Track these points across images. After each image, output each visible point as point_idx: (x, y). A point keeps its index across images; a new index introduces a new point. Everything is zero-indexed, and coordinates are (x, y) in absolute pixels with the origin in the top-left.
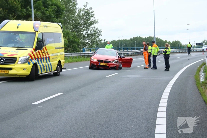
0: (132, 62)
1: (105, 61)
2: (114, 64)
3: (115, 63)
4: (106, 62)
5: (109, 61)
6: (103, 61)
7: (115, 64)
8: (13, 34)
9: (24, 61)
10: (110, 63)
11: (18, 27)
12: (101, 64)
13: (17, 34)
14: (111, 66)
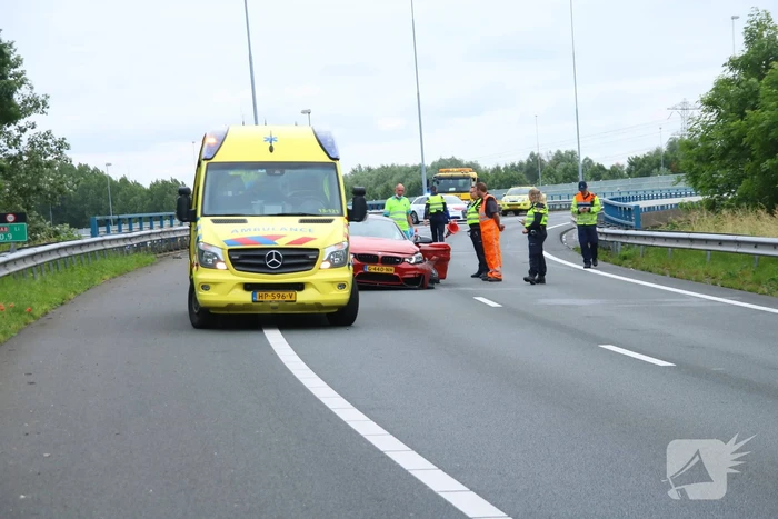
0: (448, 259)
1: (384, 257)
2: (416, 269)
3: (416, 263)
4: (388, 260)
5: (399, 258)
6: (377, 256)
7: (418, 266)
8: (264, 171)
9: (337, 260)
10: (403, 265)
11: (271, 150)
12: (371, 268)
13: (277, 172)
14: (408, 275)
